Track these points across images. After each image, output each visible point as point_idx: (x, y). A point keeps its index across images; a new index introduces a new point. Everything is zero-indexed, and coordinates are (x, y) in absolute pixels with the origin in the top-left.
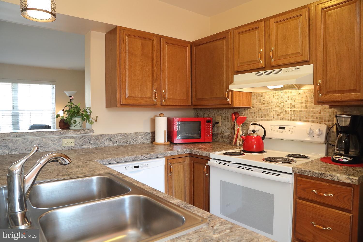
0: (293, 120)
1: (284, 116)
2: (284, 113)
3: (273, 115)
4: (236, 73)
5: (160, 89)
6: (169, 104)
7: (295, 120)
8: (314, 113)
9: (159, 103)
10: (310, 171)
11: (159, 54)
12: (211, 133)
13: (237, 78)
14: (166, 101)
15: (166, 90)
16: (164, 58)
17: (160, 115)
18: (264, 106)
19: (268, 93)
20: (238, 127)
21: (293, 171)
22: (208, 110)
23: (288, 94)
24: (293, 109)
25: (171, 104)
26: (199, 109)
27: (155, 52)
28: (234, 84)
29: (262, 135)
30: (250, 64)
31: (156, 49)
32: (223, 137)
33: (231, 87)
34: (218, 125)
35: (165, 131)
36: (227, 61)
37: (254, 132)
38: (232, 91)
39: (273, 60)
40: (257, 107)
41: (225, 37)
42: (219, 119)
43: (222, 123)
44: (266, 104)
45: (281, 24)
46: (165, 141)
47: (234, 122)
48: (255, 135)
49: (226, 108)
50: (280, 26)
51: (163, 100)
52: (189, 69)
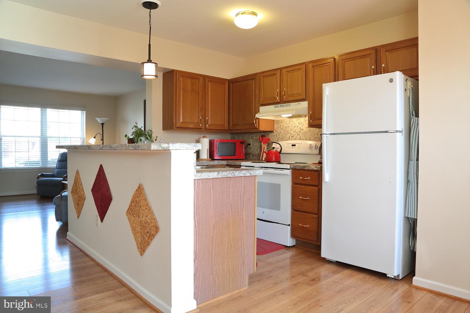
0: (302, 140)
1: (296, 137)
2: (296, 135)
3: (289, 137)
4: (261, 105)
5: (204, 116)
6: (211, 128)
7: (303, 140)
8: (315, 134)
9: (203, 127)
10: (299, 166)
11: (204, 89)
12: (244, 152)
13: (262, 109)
14: (209, 126)
15: (209, 118)
16: (208, 93)
17: (204, 137)
18: (283, 130)
19: (285, 121)
20: (265, 147)
21: (290, 167)
22: (243, 134)
23: (299, 121)
24: (302, 132)
25: (213, 128)
26: (235, 134)
27: (201, 88)
28: (260, 113)
29: (279, 150)
30: (270, 100)
31: (201, 86)
32: (253, 156)
33: (257, 116)
34: (250, 146)
35: (208, 149)
36: (255, 97)
37: (273, 148)
38: (259, 119)
39: (285, 97)
40: (278, 131)
41: (254, 79)
42: (251, 141)
43: (253, 144)
44: (284, 128)
45: (290, 73)
46: (208, 158)
47: (261, 142)
48: (274, 150)
49: (256, 132)
50: (289, 74)
51: (207, 125)
52: (227, 101)
